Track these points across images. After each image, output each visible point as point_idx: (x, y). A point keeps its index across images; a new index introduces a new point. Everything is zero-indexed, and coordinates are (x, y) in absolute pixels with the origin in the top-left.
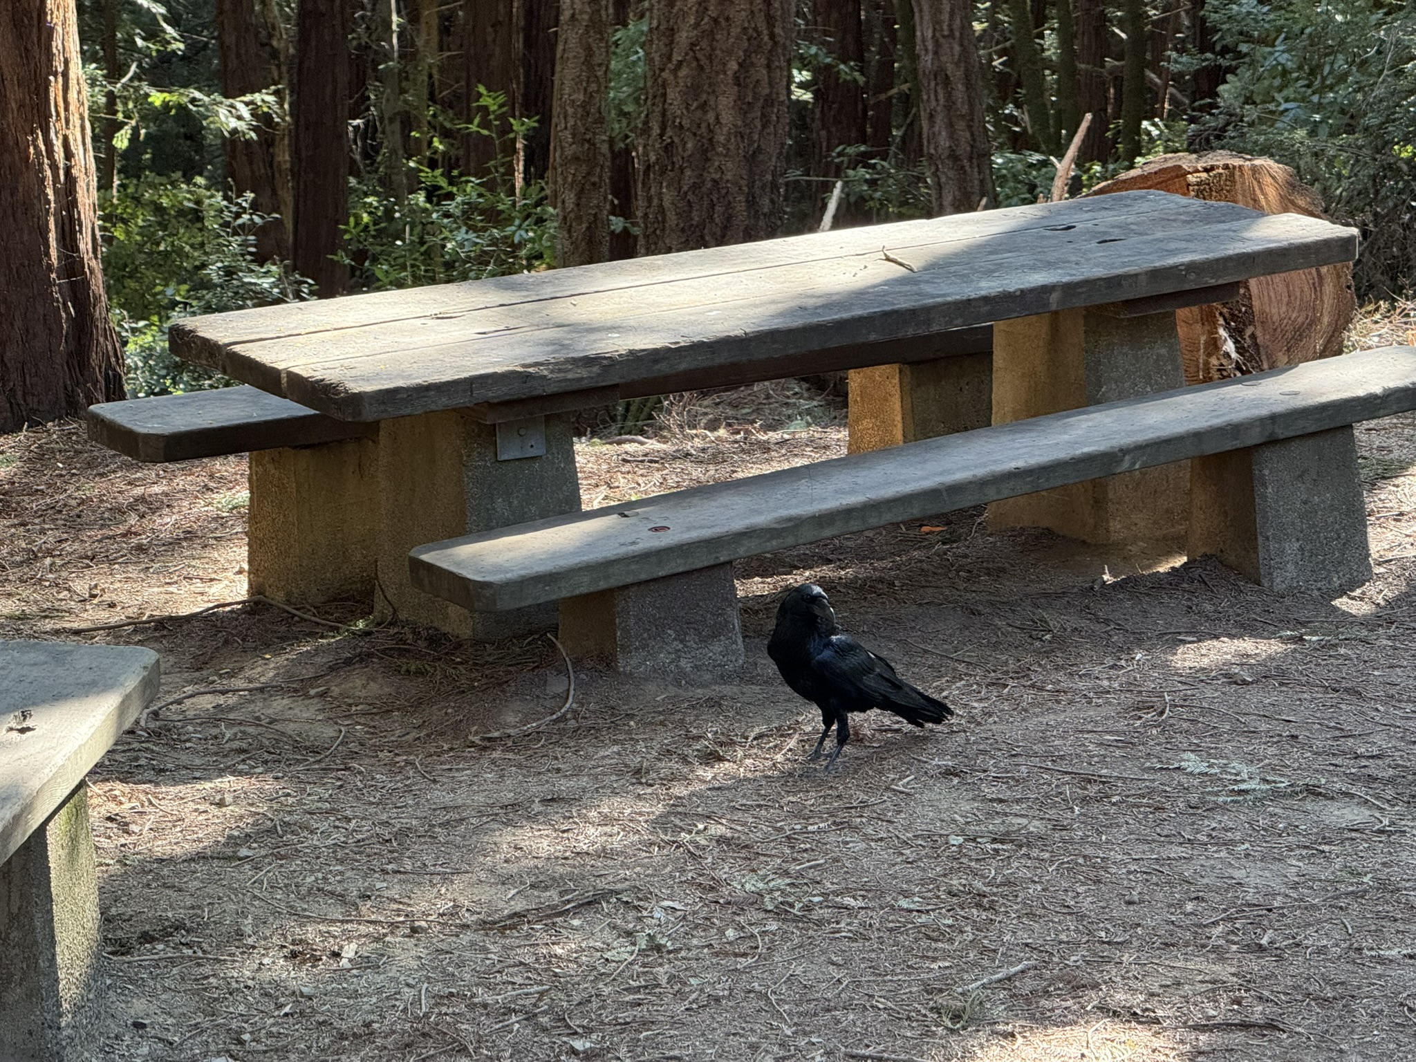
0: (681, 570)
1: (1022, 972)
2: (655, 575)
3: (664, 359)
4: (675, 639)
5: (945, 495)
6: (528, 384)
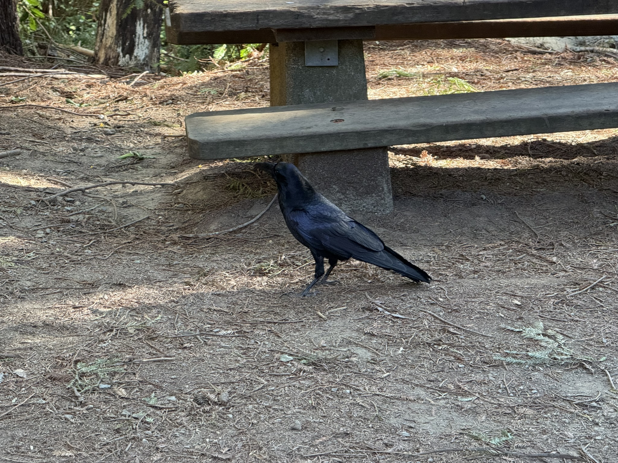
0: (338, 148)
3: (400, 13)
5: (547, 122)
6: (300, 20)
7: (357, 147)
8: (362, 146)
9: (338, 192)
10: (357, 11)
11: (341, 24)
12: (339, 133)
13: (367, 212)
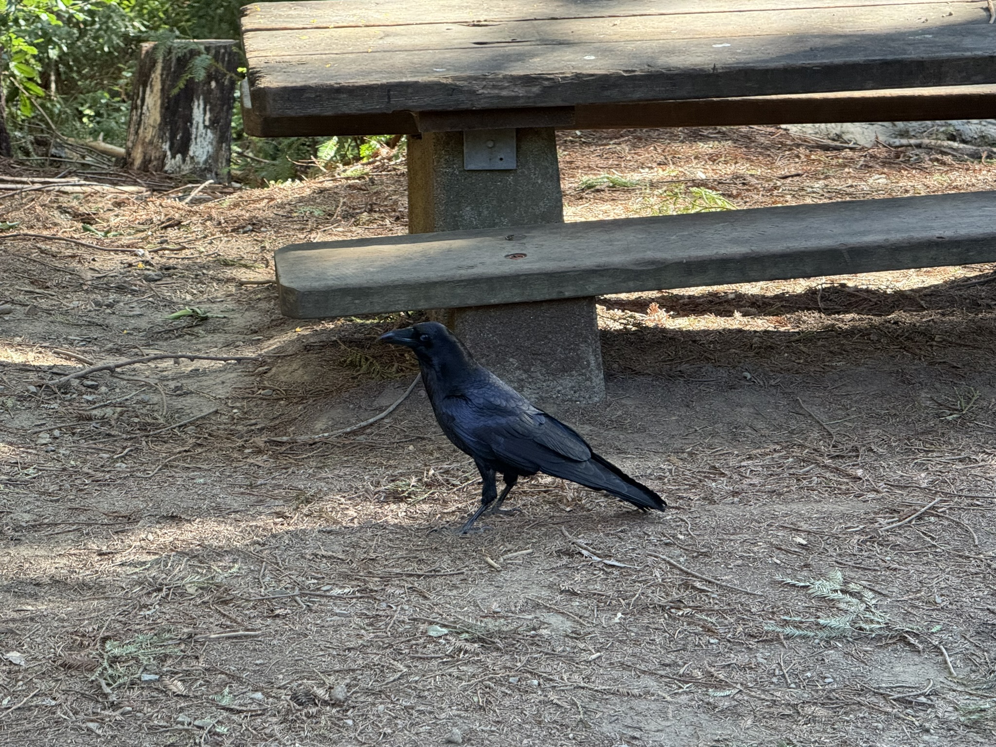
5: (846, 256)
6: (454, 97)
9: (518, 368)
10: (546, 83)
11: (520, 103)
12: (519, 276)
13: (563, 401)
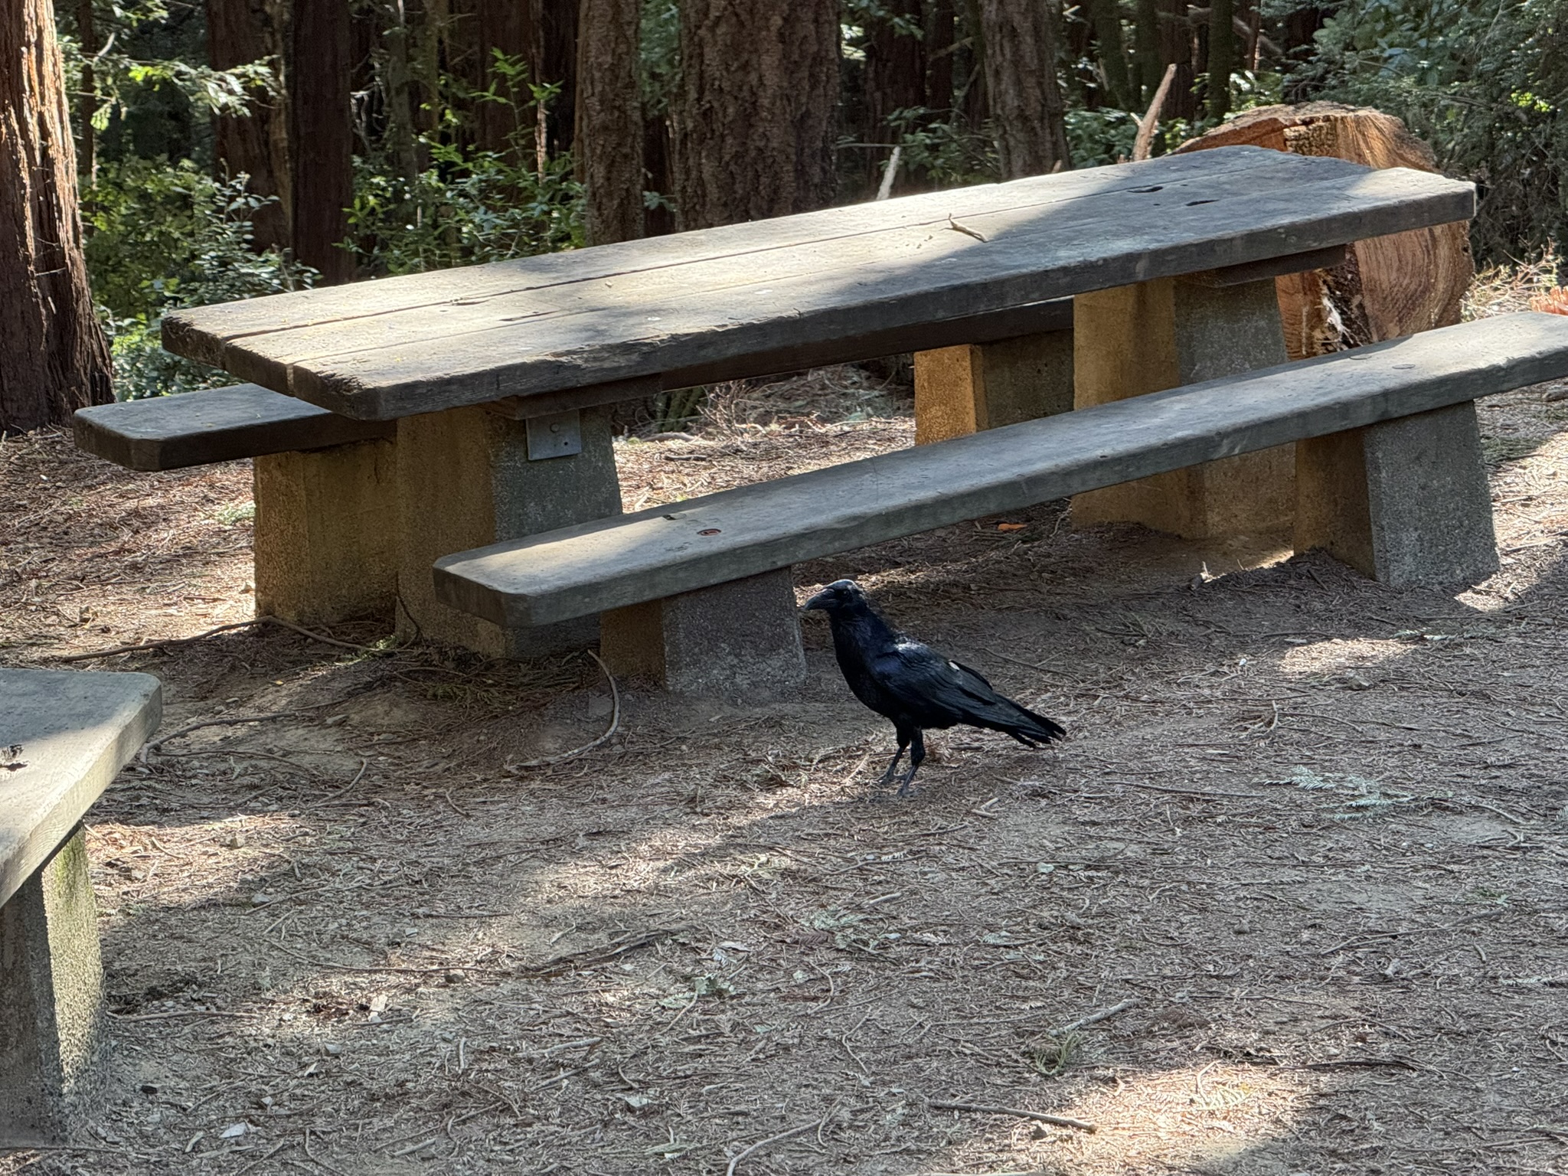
0: (734, 576)
1: (1123, 1011)
2: (705, 584)
3: (711, 343)
4: (729, 654)
6: (560, 375)
7: (762, 569)
8: (768, 568)
10: (645, 349)
11: (622, 374)
12: (735, 550)
13: (774, 683)
